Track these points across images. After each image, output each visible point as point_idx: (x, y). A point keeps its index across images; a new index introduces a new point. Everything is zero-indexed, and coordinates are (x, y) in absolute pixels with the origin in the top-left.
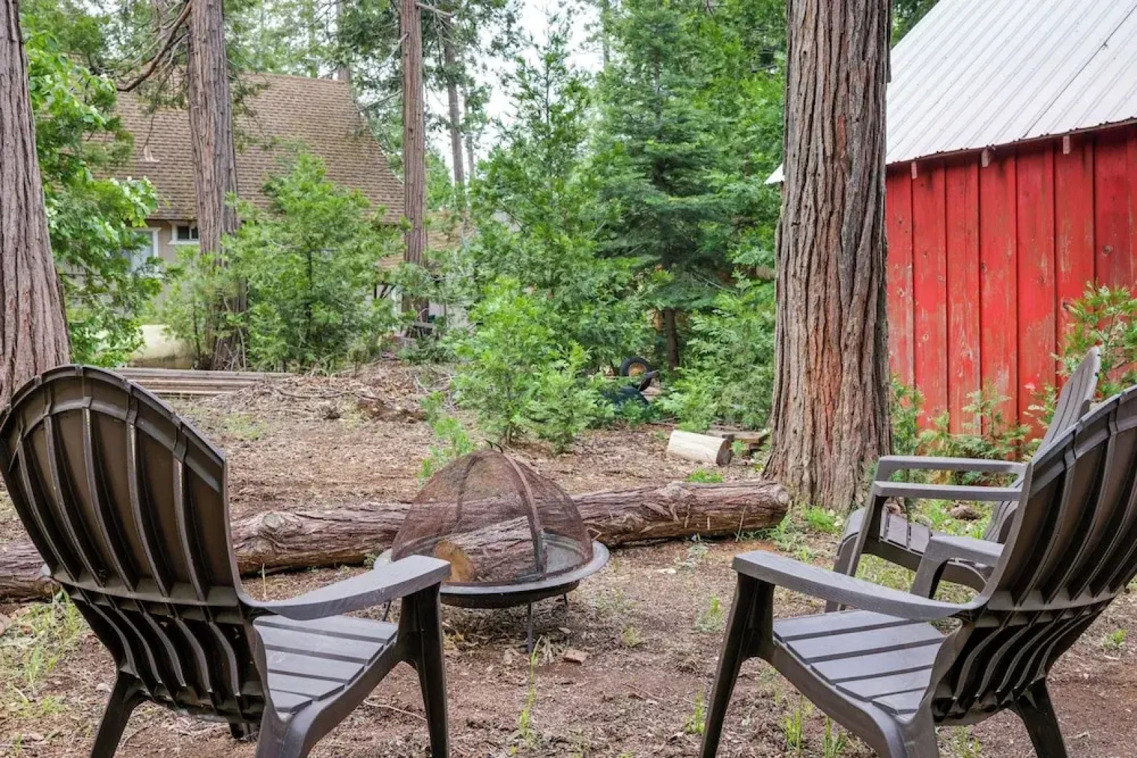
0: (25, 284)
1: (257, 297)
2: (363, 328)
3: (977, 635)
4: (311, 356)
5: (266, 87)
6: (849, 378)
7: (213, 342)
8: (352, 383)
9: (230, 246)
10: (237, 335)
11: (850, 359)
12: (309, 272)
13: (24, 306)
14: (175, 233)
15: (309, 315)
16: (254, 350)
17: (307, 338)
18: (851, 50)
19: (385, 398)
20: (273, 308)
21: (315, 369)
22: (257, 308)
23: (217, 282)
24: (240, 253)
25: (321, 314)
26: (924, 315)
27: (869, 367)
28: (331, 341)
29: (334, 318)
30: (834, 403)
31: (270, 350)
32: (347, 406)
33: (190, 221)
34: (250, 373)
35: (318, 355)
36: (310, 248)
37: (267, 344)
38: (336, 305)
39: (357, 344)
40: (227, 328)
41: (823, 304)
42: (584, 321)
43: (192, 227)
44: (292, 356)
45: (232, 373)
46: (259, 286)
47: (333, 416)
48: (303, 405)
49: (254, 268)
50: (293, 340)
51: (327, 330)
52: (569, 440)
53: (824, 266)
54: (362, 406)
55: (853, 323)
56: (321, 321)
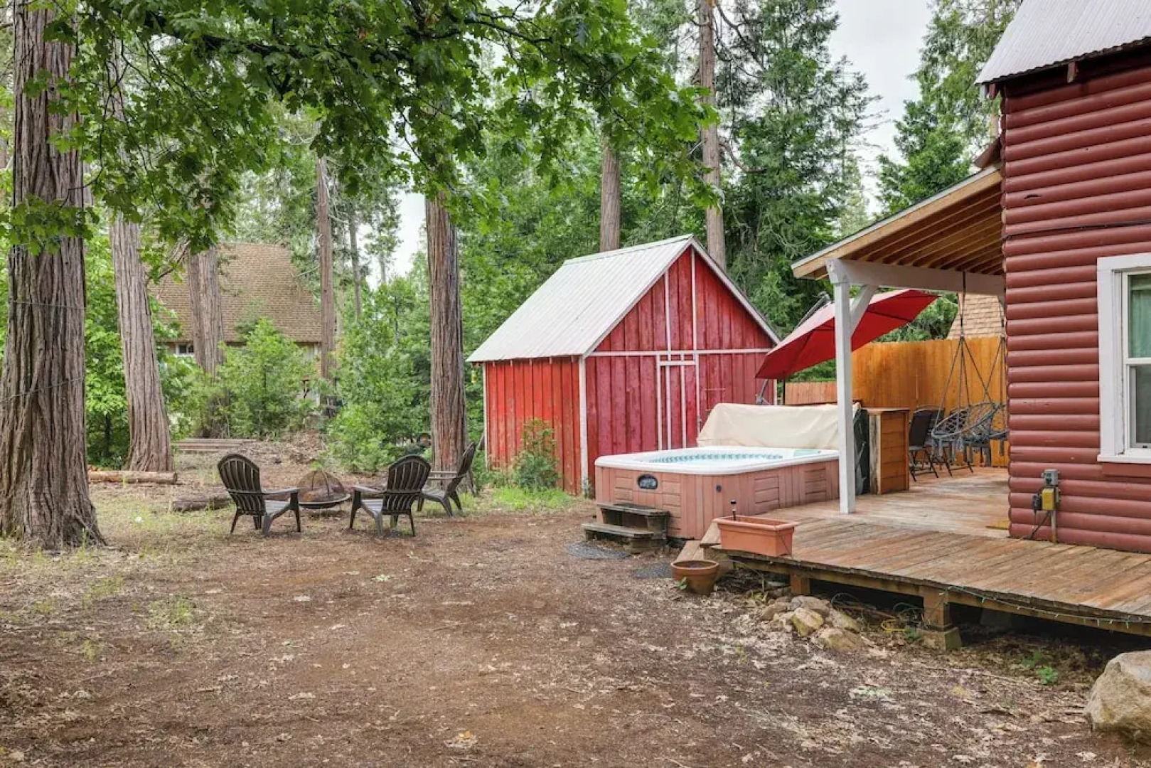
0: (154, 411)
1: (235, 397)
2: (295, 413)
3: (387, 498)
4: (266, 430)
5: (235, 258)
6: (452, 448)
7: (210, 422)
8: (288, 445)
9: (221, 371)
10: (224, 419)
11: (452, 441)
12: (265, 385)
13: (154, 420)
14: (177, 350)
15: (265, 408)
16: (235, 427)
17: (264, 420)
18: (447, 343)
19: (304, 452)
20: (245, 403)
21: (268, 437)
22: (237, 404)
23: (213, 390)
24: (226, 375)
25: (272, 407)
26: (518, 420)
27: (459, 444)
28: (277, 421)
29: (279, 409)
30: (447, 456)
31: (243, 427)
32: (285, 457)
33: (187, 343)
34: (232, 440)
35: (270, 428)
36: (265, 370)
37: (243, 424)
38: (280, 402)
39: (292, 422)
40: (219, 414)
41: (443, 423)
42: (391, 419)
43: (189, 345)
44: (255, 429)
45: (222, 440)
46: (237, 391)
47: (278, 462)
48: (263, 457)
49: (234, 383)
50: (256, 422)
51: (275, 415)
52: (377, 471)
53: (442, 411)
54: (292, 457)
55: (452, 430)
56: (272, 411)
